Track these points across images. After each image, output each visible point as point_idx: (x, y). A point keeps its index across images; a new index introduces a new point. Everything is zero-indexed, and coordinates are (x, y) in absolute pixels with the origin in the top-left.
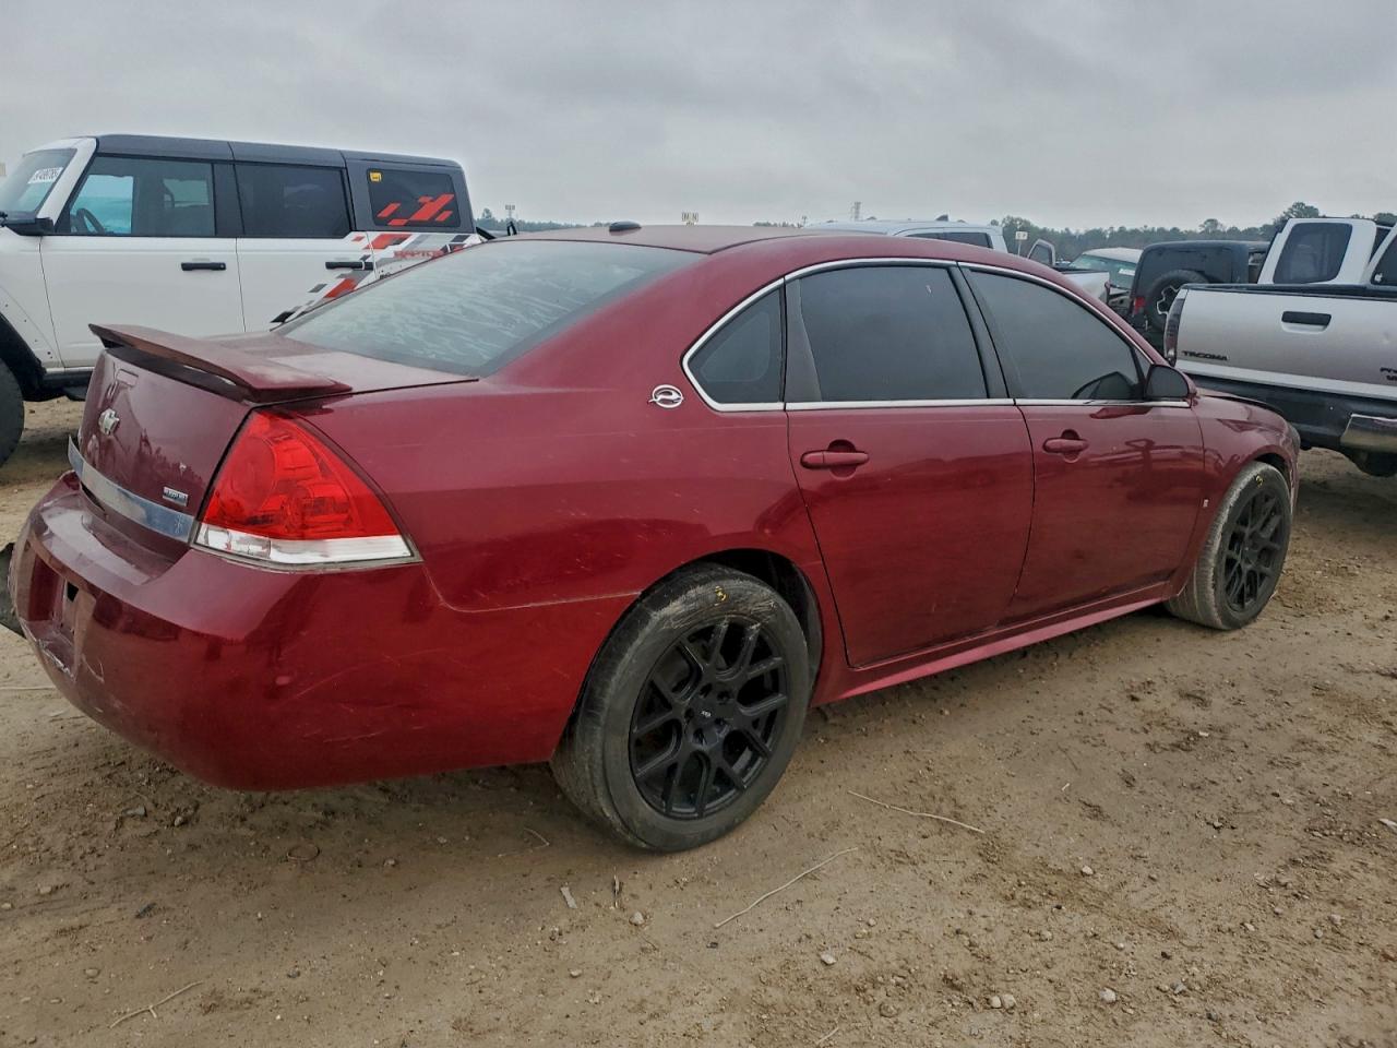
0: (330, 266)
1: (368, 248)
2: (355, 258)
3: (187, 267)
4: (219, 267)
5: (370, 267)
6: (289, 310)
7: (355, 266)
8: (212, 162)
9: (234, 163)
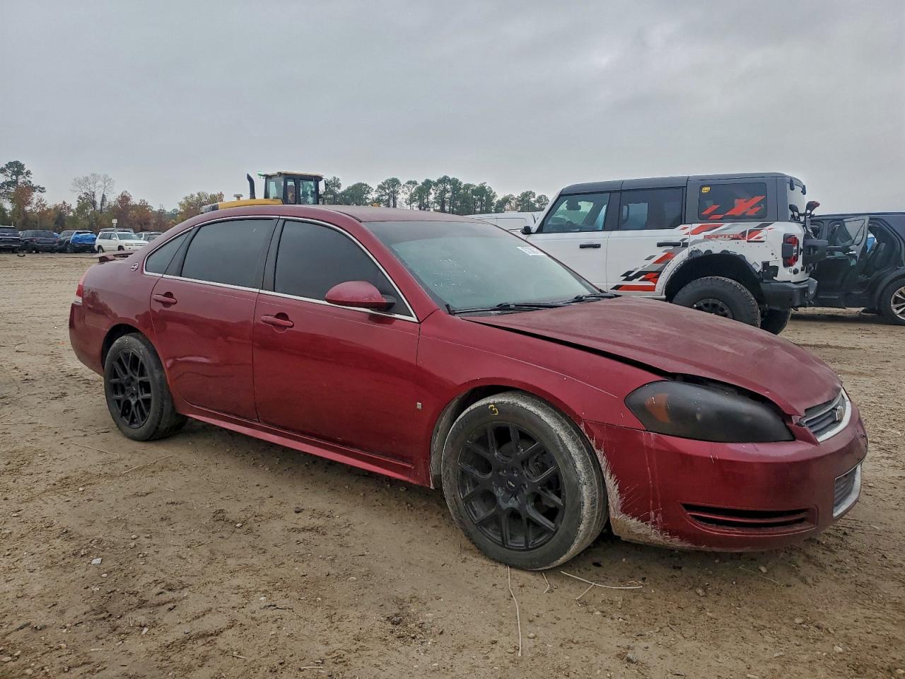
0: (660, 245)
1: (687, 234)
2: (677, 240)
3: (582, 247)
4: (597, 246)
5: (685, 245)
6: (631, 270)
7: (676, 245)
8: (610, 192)
9: (621, 191)
